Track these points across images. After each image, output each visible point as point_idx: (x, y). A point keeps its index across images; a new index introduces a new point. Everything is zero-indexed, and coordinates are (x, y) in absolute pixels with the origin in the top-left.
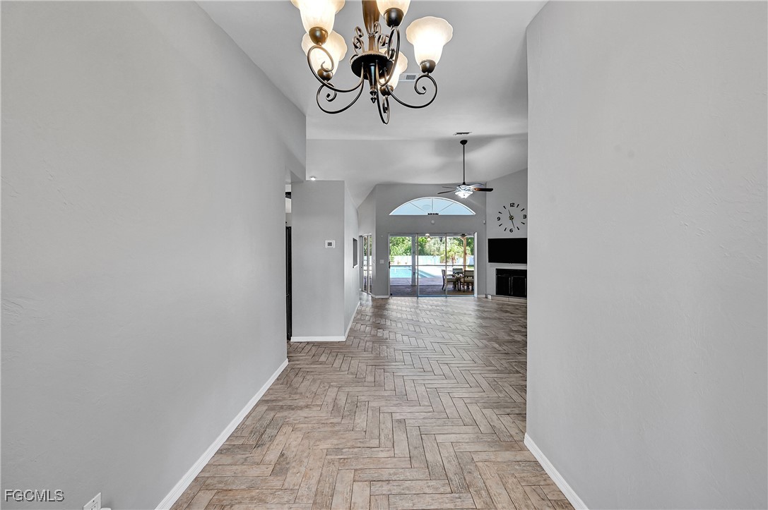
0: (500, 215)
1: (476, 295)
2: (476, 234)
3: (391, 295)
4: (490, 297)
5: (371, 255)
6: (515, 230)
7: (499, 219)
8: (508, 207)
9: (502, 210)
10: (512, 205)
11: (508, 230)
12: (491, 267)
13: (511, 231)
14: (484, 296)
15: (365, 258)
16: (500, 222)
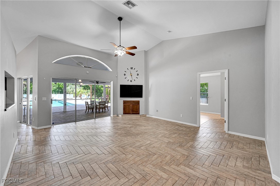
0: (125, 73)
1: (112, 115)
2: (112, 82)
3: (53, 123)
4: (120, 116)
5: (31, 93)
6: (133, 81)
7: (125, 75)
8: (130, 69)
9: (127, 70)
10: (132, 68)
11: (129, 81)
12: (120, 99)
13: (131, 81)
14: (116, 115)
15: (25, 96)
16: (125, 77)
